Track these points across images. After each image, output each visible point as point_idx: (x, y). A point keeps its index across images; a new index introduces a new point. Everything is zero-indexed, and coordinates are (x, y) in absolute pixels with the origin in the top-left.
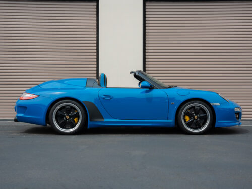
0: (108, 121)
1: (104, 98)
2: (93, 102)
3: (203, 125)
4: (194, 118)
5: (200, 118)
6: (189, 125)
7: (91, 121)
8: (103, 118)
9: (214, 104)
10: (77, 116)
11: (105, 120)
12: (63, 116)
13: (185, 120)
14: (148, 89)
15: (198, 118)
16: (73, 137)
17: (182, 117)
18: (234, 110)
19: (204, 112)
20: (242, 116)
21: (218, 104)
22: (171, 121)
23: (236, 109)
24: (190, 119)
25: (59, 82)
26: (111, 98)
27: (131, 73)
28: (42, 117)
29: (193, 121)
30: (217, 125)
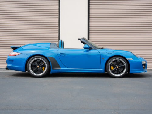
0: (63, 69)
1: (61, 55)
2: (54, 57)
3: (122, 72)
4: (116, 67)
5: (120, 68)
6: (113, 72)
7: (52, 69)
8: (60, 67)
9: (129, 59)
10: (44, 66)
11: (61, 69)
12: (35, 66)
13: (111, 69)
14: (88, 50)
15: (119, 67)
16: (41, 79)
17: (109, 67)
18: (141, 62)
19: (123, 64)
20: (147, 67)
21: (131, 59)
22: (102, 70)
23: (143, 62)
24: (114, 68)
25: (33, 45)
26: (65, 55)
27: (79, 39)
28: (23, 67)
29: (116, 69)
30: (131, 72)
